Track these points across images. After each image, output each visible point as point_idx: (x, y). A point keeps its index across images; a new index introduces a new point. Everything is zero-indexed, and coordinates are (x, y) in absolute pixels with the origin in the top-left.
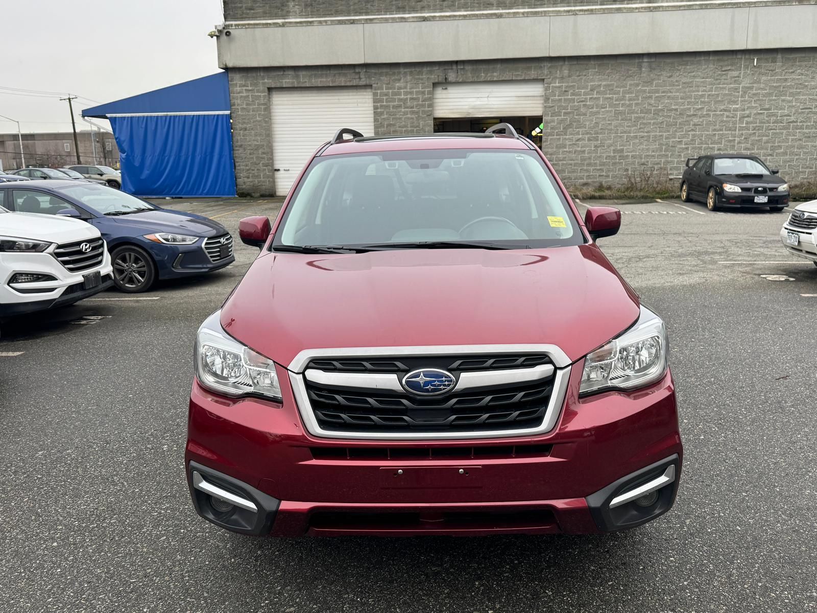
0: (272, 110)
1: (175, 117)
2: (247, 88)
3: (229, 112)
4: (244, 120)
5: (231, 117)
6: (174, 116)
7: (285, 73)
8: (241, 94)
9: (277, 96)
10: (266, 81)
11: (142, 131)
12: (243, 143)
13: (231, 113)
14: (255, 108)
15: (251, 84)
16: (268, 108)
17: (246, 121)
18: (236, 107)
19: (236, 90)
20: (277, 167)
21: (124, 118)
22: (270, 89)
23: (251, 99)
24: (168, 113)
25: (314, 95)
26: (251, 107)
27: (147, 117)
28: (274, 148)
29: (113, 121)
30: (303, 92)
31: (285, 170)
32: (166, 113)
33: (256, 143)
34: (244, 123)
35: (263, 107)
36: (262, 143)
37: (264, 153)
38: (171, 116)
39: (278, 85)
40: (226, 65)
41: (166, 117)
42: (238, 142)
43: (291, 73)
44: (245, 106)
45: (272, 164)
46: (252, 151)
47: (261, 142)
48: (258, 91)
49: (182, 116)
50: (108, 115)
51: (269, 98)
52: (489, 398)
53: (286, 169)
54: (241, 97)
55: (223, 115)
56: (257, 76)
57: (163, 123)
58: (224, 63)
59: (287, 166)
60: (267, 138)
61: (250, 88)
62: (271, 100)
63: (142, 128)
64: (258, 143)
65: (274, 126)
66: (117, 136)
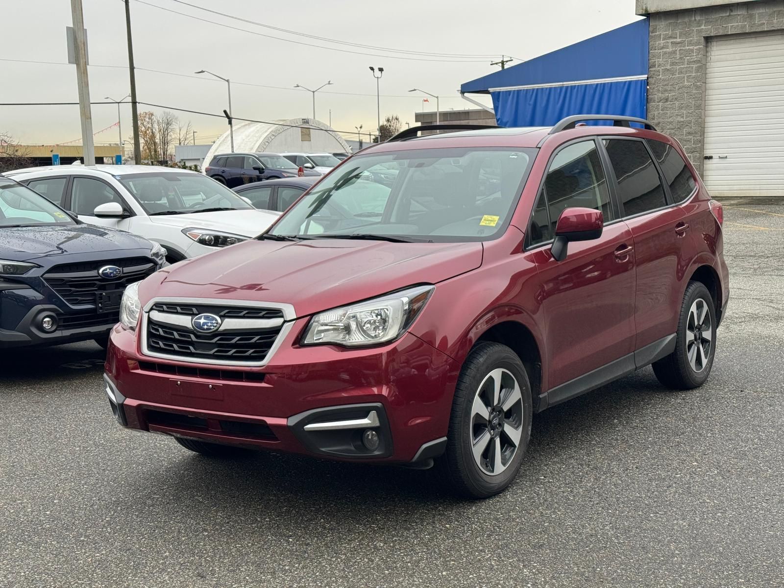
0: (709, 70)
1: (573, 87)
2: (675, 40)
3: (646, 76)
4: (666, 87)
5: (648, 83)
6: (571, 86)
7: (732, 14)
8: (665, 50)
9: (718, 48)
10: (703, 27)
11: (529, 109)
12: (661, 120)
13: (648, 78)
14: (683, 68)
15: (681, 34)
16: (703, 68)
17: (669, 88)
18: (656, 68)
19: (659, 44)
20: (707, 153)
21: (510, 92)
22: (708, 40)
23: (678, 56)
24: (564, 83)
25: (775, 42)
26: (678, 67)
27: (537, 89)
28: (707, 125)
29: (496, 97)
30: (758, 39)
31: (720, 158)
32: (561, 83)
33: (679, 119)
34: (666, 91)
35: (695, 66)
36: (688, 119)
37: (689, 133)
38: (567, 87)
39: (721, 32)
40: (646, 10)
41: (561, 88)
42: (654, 119)
43: (742, 12)
44: (668, 67)
45: (702, 149)
46: (673, 131)
47: (687, 117)
48: (690, 44)
49: (581, 85)
50: (491, 90)
51: (707, 52)
52: (238, 338)
53: (721, 156)
54: (665, 53)
55: (636, 82)
56: (690, 21)
57: (557, 97)
58: (644, 8)
59: (723, 152)
60: (697, 111)
61: (678, 40)
62: (709, 54)
63: (529, 104)
64: (682, 120)
65: (710, 92)
66: (498, 117)
